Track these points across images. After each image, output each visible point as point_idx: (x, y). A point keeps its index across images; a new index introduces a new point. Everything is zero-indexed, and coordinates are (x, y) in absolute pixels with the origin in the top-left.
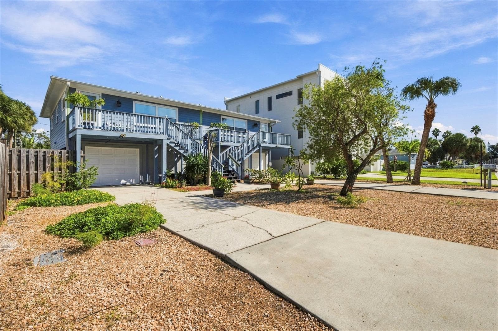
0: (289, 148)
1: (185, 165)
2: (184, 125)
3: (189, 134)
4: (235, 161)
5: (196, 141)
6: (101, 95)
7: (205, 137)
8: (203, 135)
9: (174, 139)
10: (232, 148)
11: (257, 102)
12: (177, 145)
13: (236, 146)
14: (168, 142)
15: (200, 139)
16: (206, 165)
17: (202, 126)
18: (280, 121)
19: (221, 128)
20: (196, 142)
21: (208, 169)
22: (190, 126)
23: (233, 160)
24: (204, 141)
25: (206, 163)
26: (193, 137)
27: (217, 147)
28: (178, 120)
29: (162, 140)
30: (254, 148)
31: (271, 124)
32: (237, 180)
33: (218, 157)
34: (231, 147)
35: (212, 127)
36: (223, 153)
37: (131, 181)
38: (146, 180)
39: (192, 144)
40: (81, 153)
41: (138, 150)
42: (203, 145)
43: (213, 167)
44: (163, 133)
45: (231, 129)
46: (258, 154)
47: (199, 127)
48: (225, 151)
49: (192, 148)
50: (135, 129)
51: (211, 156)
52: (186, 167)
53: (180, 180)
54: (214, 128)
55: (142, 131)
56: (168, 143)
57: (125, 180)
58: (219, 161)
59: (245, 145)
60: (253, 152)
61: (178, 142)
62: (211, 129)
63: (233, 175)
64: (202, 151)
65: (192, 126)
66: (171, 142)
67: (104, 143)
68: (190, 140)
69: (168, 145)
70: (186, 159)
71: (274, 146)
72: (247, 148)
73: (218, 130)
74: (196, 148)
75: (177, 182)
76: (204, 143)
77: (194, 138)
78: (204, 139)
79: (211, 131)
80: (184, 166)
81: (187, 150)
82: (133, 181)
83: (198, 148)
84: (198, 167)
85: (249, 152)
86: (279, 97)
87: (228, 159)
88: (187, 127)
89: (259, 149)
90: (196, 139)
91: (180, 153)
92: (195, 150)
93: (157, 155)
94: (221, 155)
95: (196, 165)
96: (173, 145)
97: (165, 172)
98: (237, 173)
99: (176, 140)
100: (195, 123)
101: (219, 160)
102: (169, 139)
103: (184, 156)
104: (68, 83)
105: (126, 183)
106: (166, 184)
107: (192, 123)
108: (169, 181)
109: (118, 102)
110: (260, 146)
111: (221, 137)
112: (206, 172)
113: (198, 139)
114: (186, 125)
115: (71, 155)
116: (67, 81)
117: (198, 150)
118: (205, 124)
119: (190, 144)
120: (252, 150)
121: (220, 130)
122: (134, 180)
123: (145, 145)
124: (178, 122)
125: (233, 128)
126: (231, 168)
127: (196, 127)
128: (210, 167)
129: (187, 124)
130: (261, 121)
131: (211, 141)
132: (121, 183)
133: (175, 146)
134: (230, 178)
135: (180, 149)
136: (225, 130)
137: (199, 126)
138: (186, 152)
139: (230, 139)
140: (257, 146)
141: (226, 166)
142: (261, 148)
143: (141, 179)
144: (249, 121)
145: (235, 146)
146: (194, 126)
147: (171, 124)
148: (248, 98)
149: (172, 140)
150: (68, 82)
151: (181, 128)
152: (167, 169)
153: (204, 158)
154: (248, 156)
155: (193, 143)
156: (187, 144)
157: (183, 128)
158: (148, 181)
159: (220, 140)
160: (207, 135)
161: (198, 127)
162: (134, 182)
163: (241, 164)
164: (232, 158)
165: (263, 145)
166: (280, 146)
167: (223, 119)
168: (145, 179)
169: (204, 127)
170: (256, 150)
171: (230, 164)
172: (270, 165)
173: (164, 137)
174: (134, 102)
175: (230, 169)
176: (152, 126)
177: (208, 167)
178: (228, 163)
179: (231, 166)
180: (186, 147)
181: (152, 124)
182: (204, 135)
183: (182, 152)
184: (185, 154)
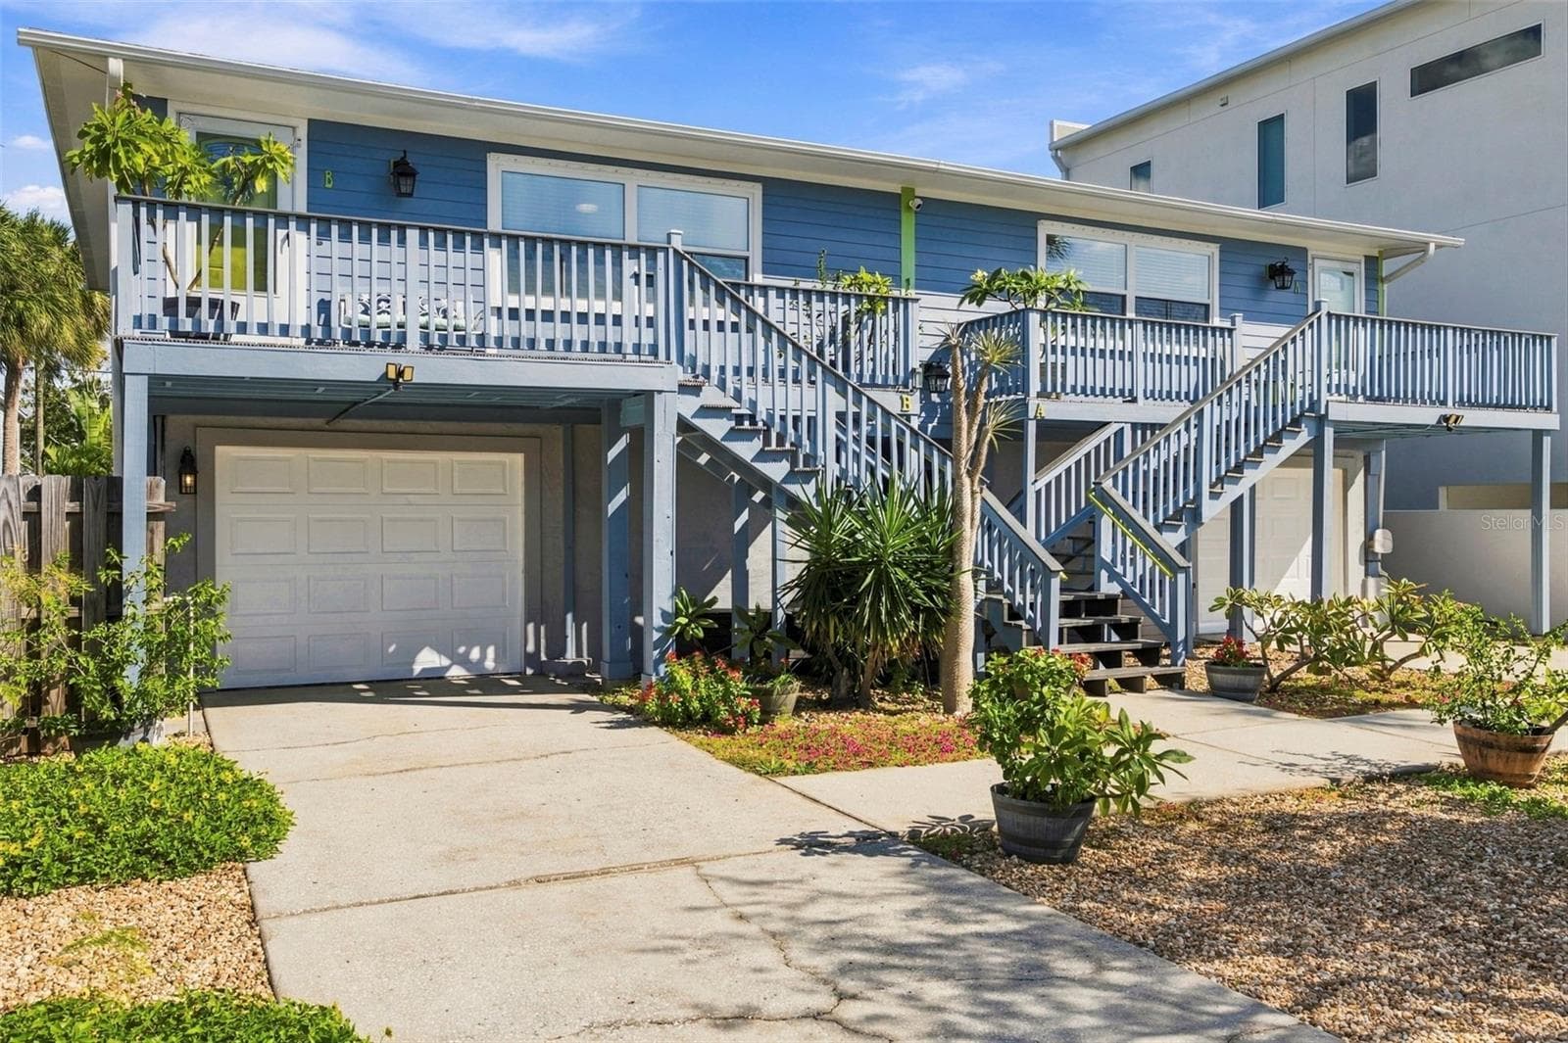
0: (1538, 435)
1: (795, 558)
2: (795, 292)
3: (829, 350)
4: (1140, 532)
5: (874, 394)
6: (303, 132)
7: (934, 370)
8: (919, 355)
9: (722, 385)
10: (1119, 434)
11: (1271, 131)
12: (745, 424)
13: (1144, 426)
14: (688, 406)
15: (903, 385)
16: (938, 565)
17: (912, 293)
18: (1460, 241)
19: (1041, 304)
20: (870, 400)
21: (952, 595)
22: (834, 296)
23: (1130, 522)
24: (926, 391)
25: (934, 551)
26: (854, 369)
27: (1012, 435)
28: (756, 262)
29: (647, 397)
30: (1278, 436)
31: (1387, 267)
32: (1157, 670)
33: (1015, 502)
34: (1109, 431)
35: (977, 295)
36: (1050, 476)
37: (475, 654)
38: (563, 652)
39: (841, 416)
40: (151, 494)
41: (515, 462)
42: (915, 423)
43: (990, 573)
44: (654, 350)
45: (1107, 307)
46: (1309, 472)
47: (896, 300)
48: (1071, 462)
49: (840, 446)
50: (493, 331)
51: (974, 497)
52: (800, 582)
53: (760, 672)
54: (994, 306)
55: (516, 343)
56: (688, 414)
57: (440, 652)
58: (1028, 534)
59: (1213, 415)
60: (1270, 461)
61: (753, 404)
62: (972, 312)
63: (1128, 631)
64: (914, 459)
65: (847, 297)
66: (706, 411)
67: (319, 422)
68: (831, 389)
69: (684, 426)
70: (800, 516)
71: (1428, 415)
72: (1224, 436)
73: (1019, 317)
74: (871, 441)
75: (738, 682)
76: (927, 407)
77: (860, 376)
78: (926, 378)
79: (970, 326)
80: (790, 573)
81: (811, 458)
82: (483, 656)
83: (886, 442)
84: (882, 578)
85: (1239, 468)
86: (1428, 78)
87: (1092, 520)
88: (816, 306)
89: (1317, 443)
90: (873, 385)
91: (766, 483)
92: (864, 457)
93: (622, 496)
94: (1041, 484)
95: (864, 565)
96: (716, 429)
97: (664, 614)
98: (1156, 619)
99: (738, 396)
100: (864, 276)
101: (1023, 521)
102: (696, 390)
103: (793, 502)
104: (116, 66)
105: (447, 668)
106: (663, 698)
107: (847, 279)
108: (683, 676)
109: (403, 171)
110: (1321, 420)
111: (1043, 366)
112: (939, 617)
113: (885, 386)
114: (808, 293)
115: (96, 507)
116: (105, 57)
117: (887, 454)
118: (931, 282)
119: (832, 420)
120: (1260, 451)
121: (1034, 318)
122: (491, 652)
123: (558, 431)
124: (758, 278)
125: (1124, 297)
126: (1114, 577)
127: (871, 299)
128: (966, 580)
129: (819, 287)
130: (1314, 247)
131: (972, 396)
132: (417, 669)
133: (733, 434)
134: (1111, 659)
135: (763, 456)
136: (1065, 316)
137: (896, 293)
138: (806, 477)
139: (1102, 373)
140: (1296, 422)
141: (1077, 565)
142: (1329, 433)
143: (531, 648)
144: (1232, 249)
145: (1134, 426)
146: (859, 298)
147: (706, 289)
148: (1210, 107)
149: (711, 396)
150: (111, 61)
151: (774, 317)
152: (676, 593)
153: (925, 518)
154: (1231, 492)
155: (852, 409)
156: (812, 420)
157: (791, 316)
158: (570, 656)
159: (1035, 386)
160: (945, 351)
161: (886, 299)
162: (490, 664)
163: (1182, 548)
164: (1120, 513)
165: (1342, 410)
166: (1473, 418)
167: (1051, 240)
168: (557, 647)
169: (929, 299)
170: (1290, 446)
171: (1106, 554)
172: (1378, 548)
173: (661, 377)
174: (496, 164)
175: (1108, 588)
176: (599, 307)
177: (951, 575)
178: (1092, 541)
179: (1110, 568)
180: (806, 442)
181: (601, 294)
182: (926, 355)
183: (776, 471)
184: (794, 489)
